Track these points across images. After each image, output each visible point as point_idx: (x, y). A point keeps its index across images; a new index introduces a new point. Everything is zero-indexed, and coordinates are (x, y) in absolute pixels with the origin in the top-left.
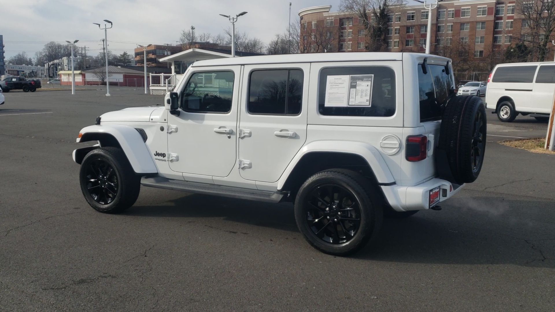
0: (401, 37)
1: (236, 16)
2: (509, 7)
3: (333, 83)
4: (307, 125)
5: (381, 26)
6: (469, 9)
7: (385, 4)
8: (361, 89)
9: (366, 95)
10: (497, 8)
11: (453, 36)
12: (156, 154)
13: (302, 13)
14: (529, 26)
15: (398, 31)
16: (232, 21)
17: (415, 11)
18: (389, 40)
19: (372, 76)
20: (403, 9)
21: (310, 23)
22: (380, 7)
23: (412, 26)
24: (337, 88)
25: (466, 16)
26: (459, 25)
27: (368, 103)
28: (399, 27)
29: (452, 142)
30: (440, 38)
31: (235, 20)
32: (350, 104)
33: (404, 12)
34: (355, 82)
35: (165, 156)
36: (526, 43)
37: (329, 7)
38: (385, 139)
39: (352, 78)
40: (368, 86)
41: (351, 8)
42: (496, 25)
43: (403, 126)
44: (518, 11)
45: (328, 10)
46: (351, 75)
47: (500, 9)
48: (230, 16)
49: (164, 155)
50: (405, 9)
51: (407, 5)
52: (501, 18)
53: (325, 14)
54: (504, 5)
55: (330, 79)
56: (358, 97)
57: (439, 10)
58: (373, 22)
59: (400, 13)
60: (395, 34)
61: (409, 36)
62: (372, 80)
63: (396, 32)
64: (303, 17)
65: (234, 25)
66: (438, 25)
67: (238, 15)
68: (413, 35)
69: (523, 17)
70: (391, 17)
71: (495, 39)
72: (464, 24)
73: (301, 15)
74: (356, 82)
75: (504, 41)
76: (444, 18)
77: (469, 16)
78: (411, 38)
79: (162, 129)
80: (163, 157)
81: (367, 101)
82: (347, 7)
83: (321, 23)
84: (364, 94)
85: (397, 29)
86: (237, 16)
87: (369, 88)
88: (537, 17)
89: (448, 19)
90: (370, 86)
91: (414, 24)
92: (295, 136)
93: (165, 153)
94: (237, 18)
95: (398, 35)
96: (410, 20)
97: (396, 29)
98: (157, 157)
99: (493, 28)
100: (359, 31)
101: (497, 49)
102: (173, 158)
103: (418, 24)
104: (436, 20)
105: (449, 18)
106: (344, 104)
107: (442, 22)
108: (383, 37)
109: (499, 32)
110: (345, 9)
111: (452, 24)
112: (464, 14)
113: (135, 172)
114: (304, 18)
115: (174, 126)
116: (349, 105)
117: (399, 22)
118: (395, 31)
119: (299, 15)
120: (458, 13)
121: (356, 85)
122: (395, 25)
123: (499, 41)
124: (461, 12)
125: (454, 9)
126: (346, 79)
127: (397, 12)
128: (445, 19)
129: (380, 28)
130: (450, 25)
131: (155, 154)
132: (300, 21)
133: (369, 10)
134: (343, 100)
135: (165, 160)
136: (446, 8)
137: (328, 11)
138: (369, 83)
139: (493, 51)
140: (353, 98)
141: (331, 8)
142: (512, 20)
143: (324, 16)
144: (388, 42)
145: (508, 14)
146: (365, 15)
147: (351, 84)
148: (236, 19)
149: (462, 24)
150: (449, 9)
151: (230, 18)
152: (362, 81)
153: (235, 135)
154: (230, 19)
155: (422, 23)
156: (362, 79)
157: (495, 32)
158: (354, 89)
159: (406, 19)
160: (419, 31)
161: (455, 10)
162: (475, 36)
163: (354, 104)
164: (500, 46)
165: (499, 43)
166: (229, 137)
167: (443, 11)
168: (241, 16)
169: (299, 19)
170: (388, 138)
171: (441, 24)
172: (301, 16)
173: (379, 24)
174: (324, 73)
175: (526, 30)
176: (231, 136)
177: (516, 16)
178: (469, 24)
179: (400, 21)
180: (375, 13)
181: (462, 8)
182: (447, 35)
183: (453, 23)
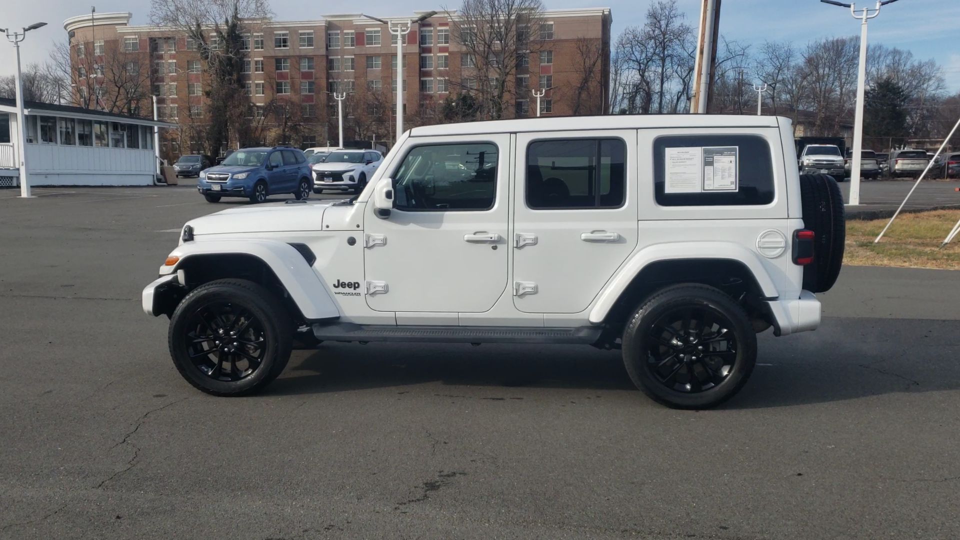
0: (268, 77)
1: (23, 30)
2: (440, 31)
3: (676, 158)
4: (638, 221)
5: (233, 56)
6: (378, 32)
7: (235, 17)
8: (720, 167)
9: (730, 176)
10: (421, 32)
11: (355, 78)
12: (337, 285)
13: (71, 26)
14: (474, 65)
15: (260, 66)
16: (13, 38)
17: (288, 32)
18: (248, 82)
19: (736, 148)
20: (269, 26)
21: (89, 46)
22: (227, 21)
23: (286, 58)
24: (683, 165)
25: (375, 44)
26: (364, 60)
27: (733, 187)
28: (262, 59)
29: (824, 236)
30: (335, 80)
31: (20, 38)
32: (706, 188)
33: (270, 31)
34: (711, 157)
35: (358, 287)
36: (472, 93)
37: (127, 15)
38: (764, 236)
39: (705, 152)
40: (731, 162)
41: (175, 20)
42: (423, 62)
43: (788, 216)
44: (457, 39)
45: (126, 22)
46: (703, 148)
47: (427, 34)
48: (7, 29)
49: (357, 285)
50: (272, 26)
51: (273, 20)
52: (429, 50)
53: (120, 29)
54: (432, 28)
55: (670, 153)
56: (718, 178)
57: (329, 32)
58: (216, 48)
59: (262, 34)
60: (256, 71)
61: (282, 76)
62: (736, 153)
63: (256, 67)
64: (74, 32)
65: (18, 47)
66: (331, 57)
67: (27, 27)
68: (287, 73)
69: (464, 49)
70: (244, 39)
71: (422, 85)
72: (372, 57)
73: (70, 28)
74: (713, 158)
75: (437, 88)
76: (339, 46)
77: (379, 43)
78: (284, 79)
79: (352, 242)
80: (355, 289)
81: (732, 183)
82: (166, 19)
83: (113, 45)
84: (726, 174)
85: (259, 61)
86: (25, 30)
87: (733, 164)
88: (484, 51)
89: (345, 48)
90: (734, 162)
91: (288, 54)
92: (619, 240)
93: (359, 282)
94: (24, 34)
95: (261, 72)
96: (280, 46)
97: (257, 62)
98: (340, 289)
99: (418, 66)
100: (189, 63)
101: (428, 102)
102: (377, 289)
103: (295, 54)
104: (325, 49)
105: (346, 46)
106: (697, 189)
107: (336, 53)
108: (235, 77)
109: (428, 74)
110: (161, 21)
111: (353, 57)
112: (370, 40)
113: (306, 318)
114: (76, 34)
115: (378, 236)
116: (704, 190)
117: (260, 50)
118: (256, 65)
119: (66, 29)
120: (360, 38)
121: (713, 161)
122: (255, 55)
123: (429, 87)
124: (365, 36)
125: (353, 31)
126: (697, 152)
127: (256, 32)
128: (339, 48)
129: (230, 59)
130: (349, 59)
131: (334, 285)
132: (68, 40)
133: (208, 25)
134: (695, 183)
135: (359, 294)
136: (338, 28)
137: (125, 24)
138: (733, 158)
139: (422, 106)
140: (709, 179)
141: (130, 19)
142: (447, 54)
143: (118, 31)
144: (245, 84)
145: (439, 43)
146: (199, 35)
147: (705, 159)
148: (23, 36)
149: (369, 58)
150: (345, 31)
151: (8, 32)
152: (721, 155)
153: (505, 243)
154: (8, 36)
155: (302, 53)
156: (721, 153)
157: (423, 74)
158: (711, 167)
159: (274, 46)
160: (297, 67)
161: (356, 33)
162: (392, 79)
163: (712, 189)
164: (431, 97)
165: (429, 91)
166: (495, 248)
167: (335, 33)
168: (32, 30)
169: (66, 36)
170: (769, 234)
171: (333, 56)
172: (70, 31)
173: (227, 52)
174: (661, 145)
175: (469, 71)
176: (497, 245)
177: (453, 47)
178: (380, 59)
179: (262, 48)
180: (218, 30)
181: (367, 29)
182: (348, 76)
183: (355, 55)
